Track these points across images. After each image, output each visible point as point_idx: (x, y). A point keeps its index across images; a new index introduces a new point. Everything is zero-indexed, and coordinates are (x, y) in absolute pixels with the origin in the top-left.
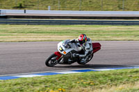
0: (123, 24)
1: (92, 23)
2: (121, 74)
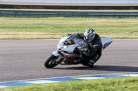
0: (114, 16)
1: (73, 15)
2: (113, 84)
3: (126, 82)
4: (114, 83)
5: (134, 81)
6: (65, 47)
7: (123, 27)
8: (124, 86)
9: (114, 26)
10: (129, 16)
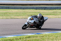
3: (26, 38)
4: (21, 38)
5: (29, 37)
6: (30, 21)
7: (25, 13)
8: (25, 40)
9: (21, 13)
10: (27, 8)
